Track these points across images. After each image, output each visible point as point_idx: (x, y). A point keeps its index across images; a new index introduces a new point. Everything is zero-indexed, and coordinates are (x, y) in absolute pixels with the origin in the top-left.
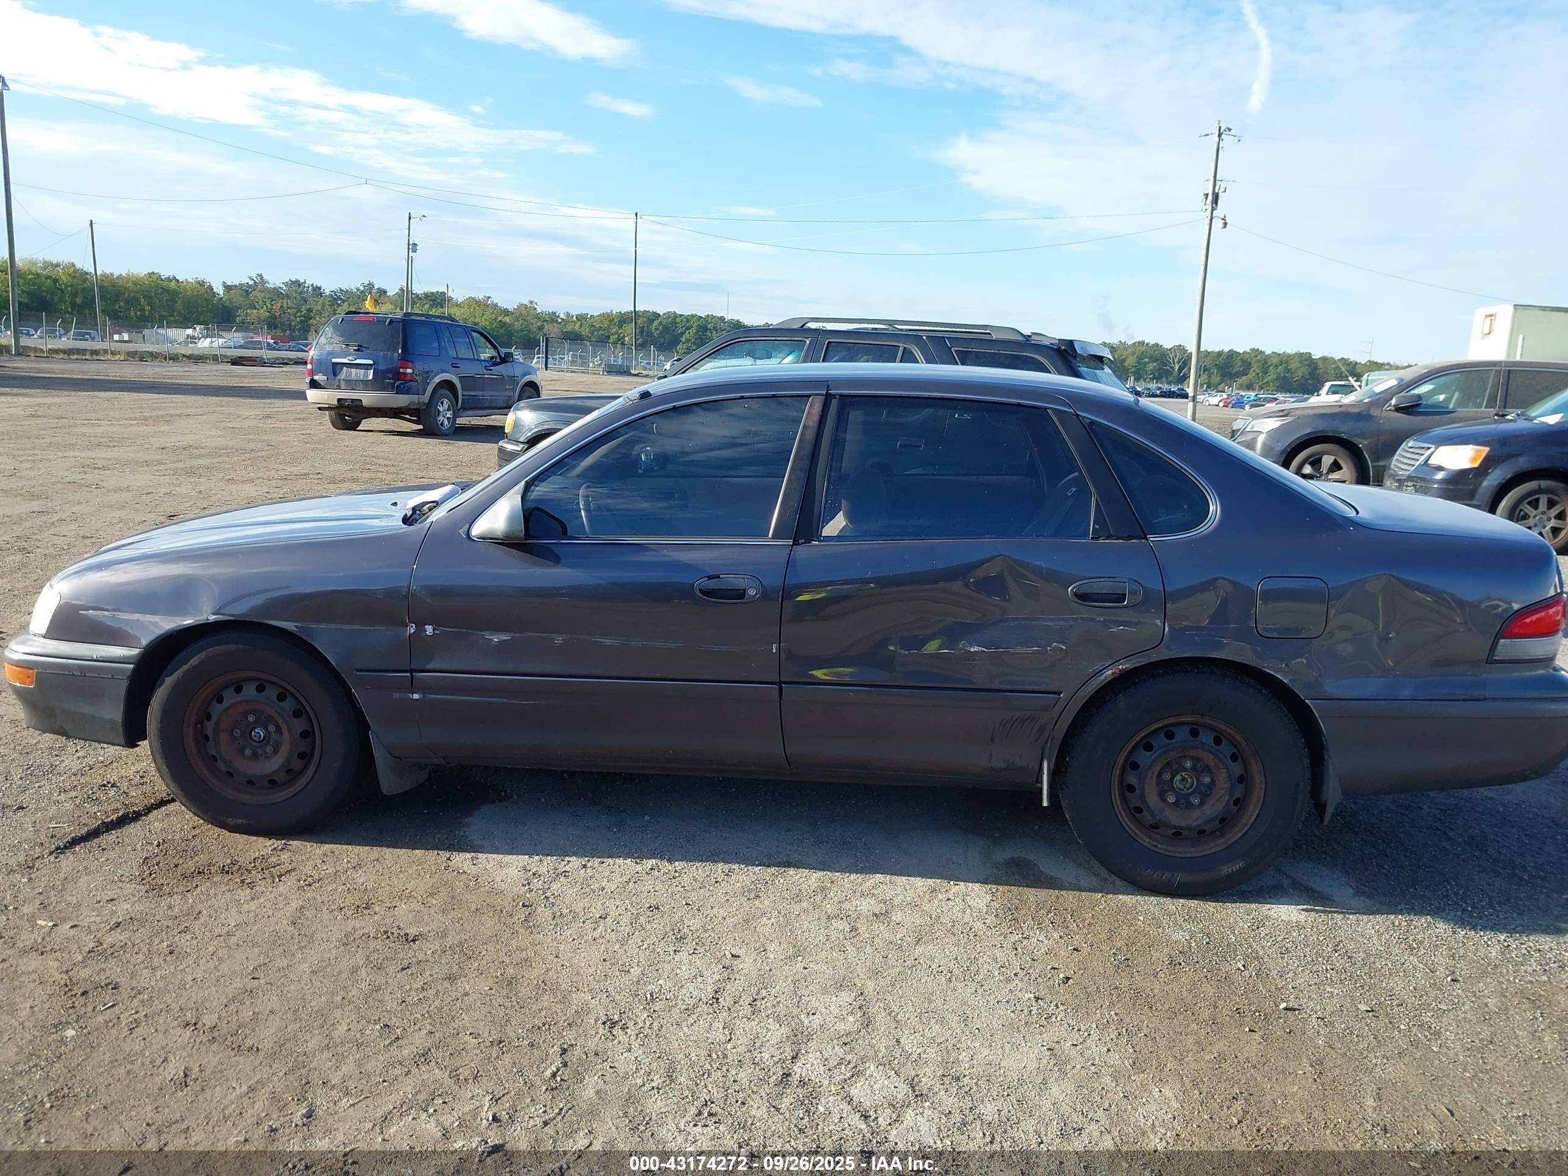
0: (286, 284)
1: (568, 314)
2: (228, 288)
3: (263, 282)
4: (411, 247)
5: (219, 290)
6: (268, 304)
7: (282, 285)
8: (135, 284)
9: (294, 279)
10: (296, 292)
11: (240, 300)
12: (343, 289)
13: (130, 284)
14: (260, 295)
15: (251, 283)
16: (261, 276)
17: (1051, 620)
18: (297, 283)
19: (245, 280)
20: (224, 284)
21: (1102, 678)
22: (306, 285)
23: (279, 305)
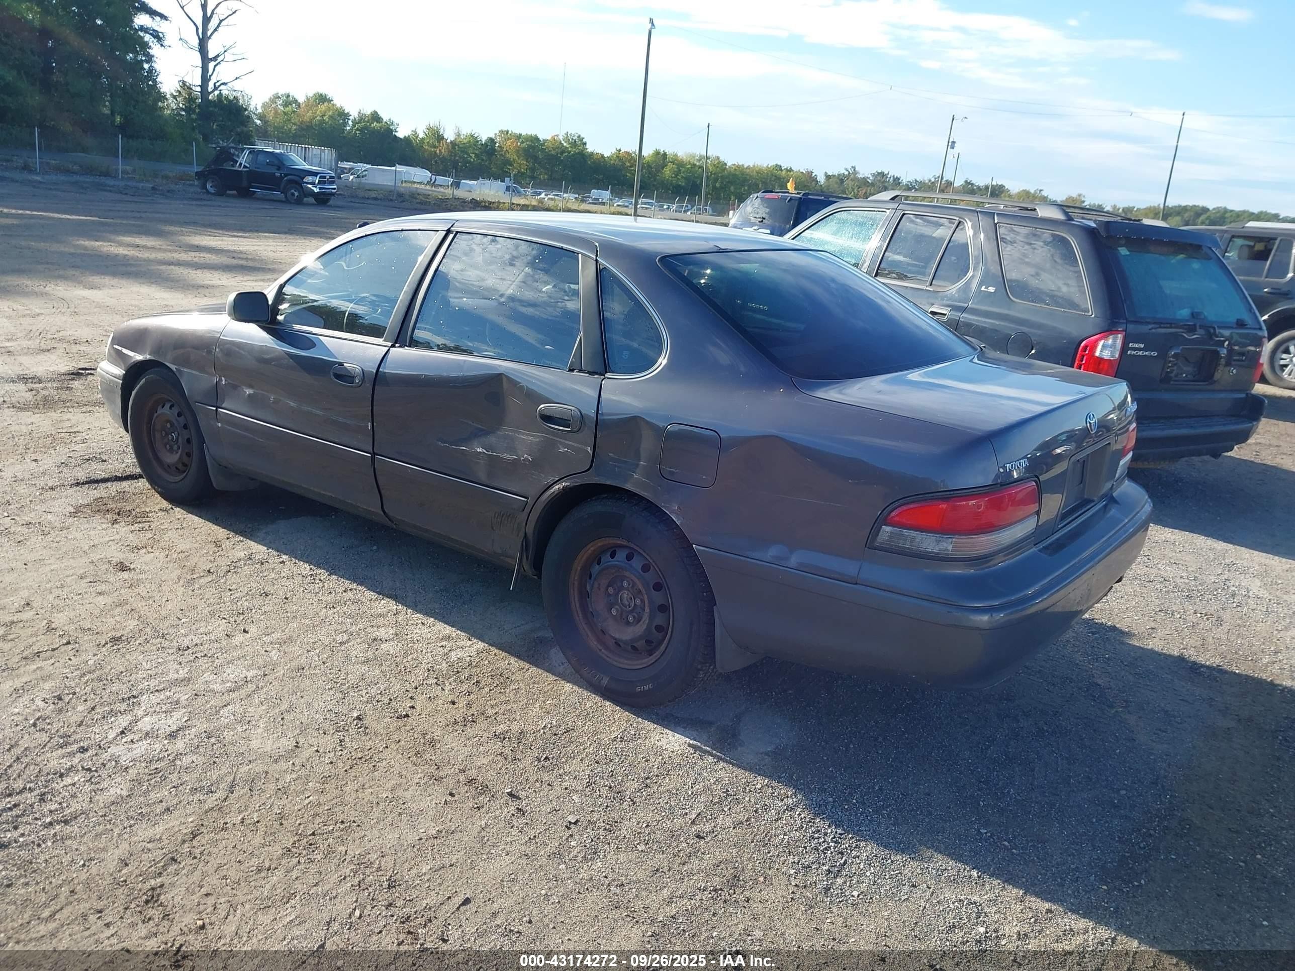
0: (873, 175)
1: (1115, 207)
2: (828, 177)
3: (855, 172)
4: (950, 144)
5: (821, 179)
6: (855, 190)
7: (870, 176)
8: (758, 173)
9: (879, 171)
10: (880, 181)
11: (834, 186)
12: (918, 180)
13: (755, 174)
14: (851, 183)
15: (846, 173)
16: (854, 168)
17: (527, 435)
18: (882, 174)
19: (843, 171)
20: (826, 173)
21: (552, 491)
22: (889, 176)
23: (864, 191)
